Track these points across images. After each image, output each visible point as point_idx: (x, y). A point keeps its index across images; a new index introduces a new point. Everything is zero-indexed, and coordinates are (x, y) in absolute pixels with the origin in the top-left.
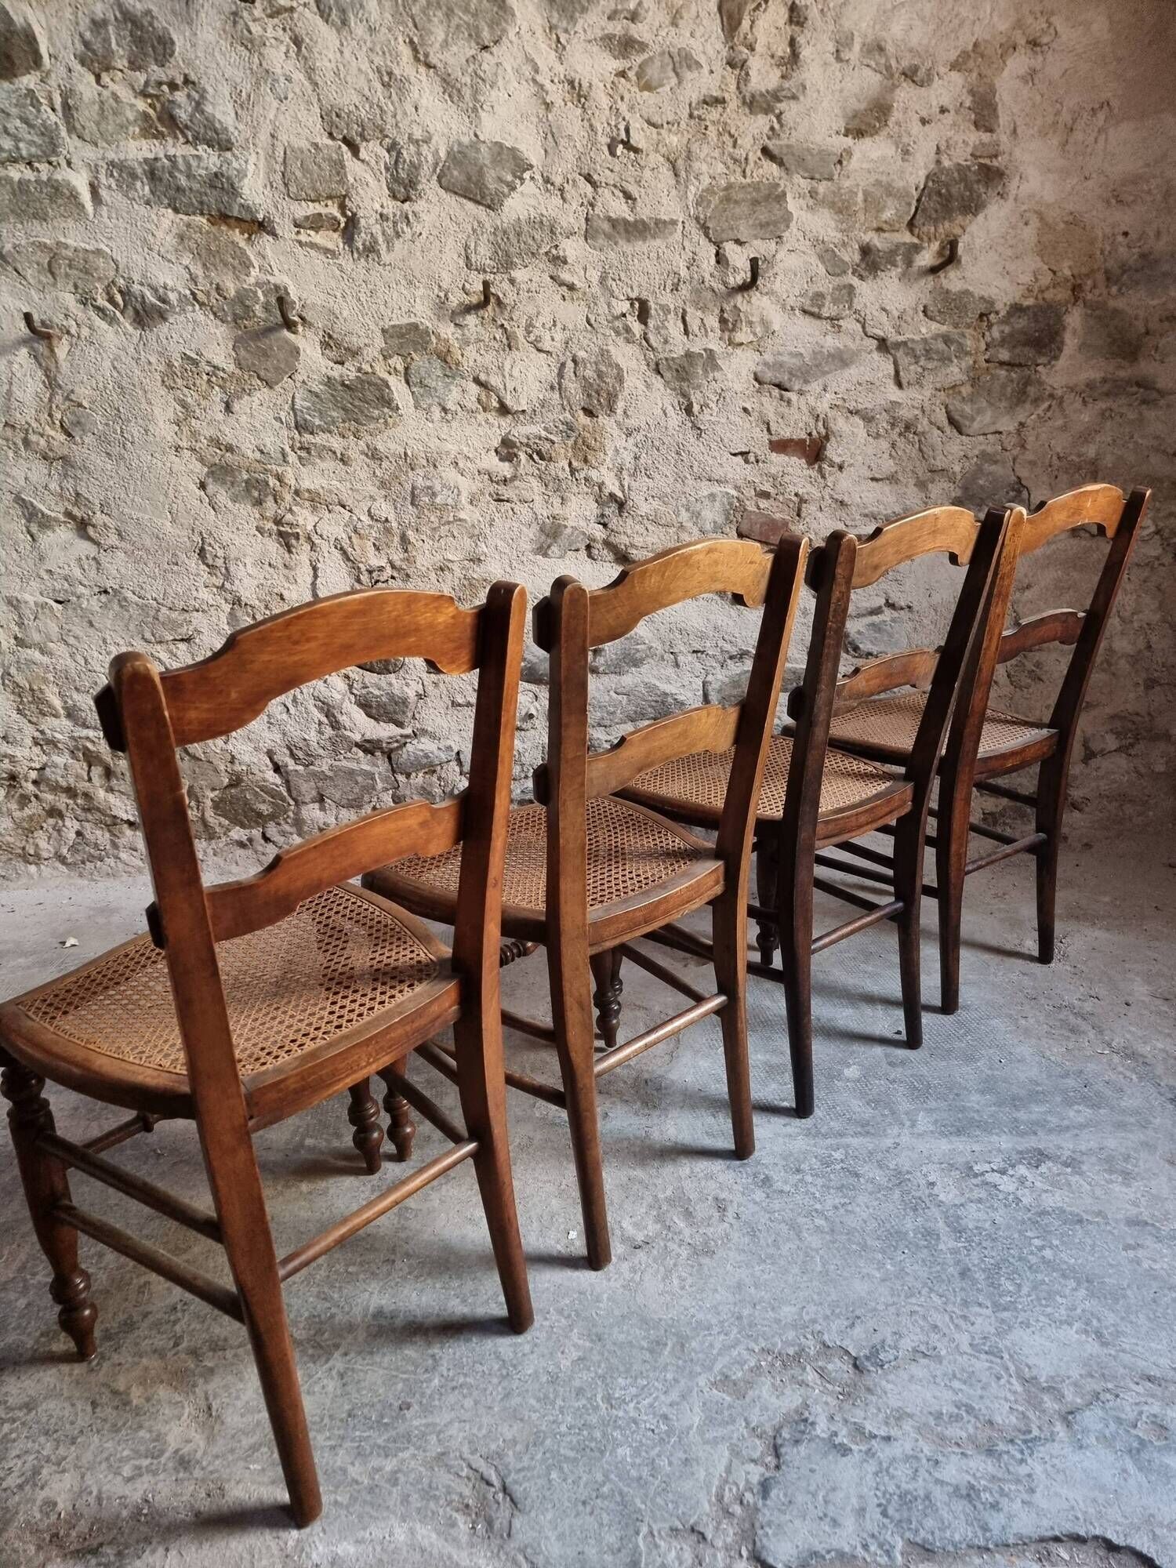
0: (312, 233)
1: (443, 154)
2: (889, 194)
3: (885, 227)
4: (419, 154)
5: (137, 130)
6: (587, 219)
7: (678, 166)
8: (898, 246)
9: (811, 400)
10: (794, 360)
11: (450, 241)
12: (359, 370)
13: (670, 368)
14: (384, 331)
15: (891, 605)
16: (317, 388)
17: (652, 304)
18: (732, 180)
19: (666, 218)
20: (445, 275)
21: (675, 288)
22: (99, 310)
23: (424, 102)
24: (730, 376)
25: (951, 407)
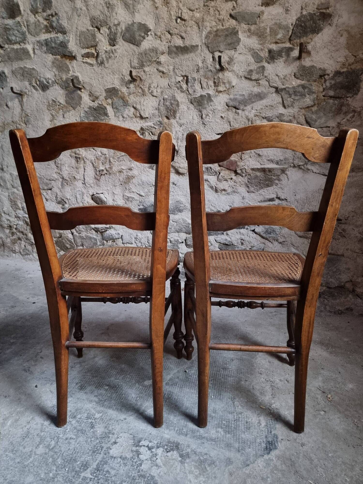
0: (87, 59)
1: (123, 29)
2: (280, 28)
3: (278, 41)
4: (117, 29)
5: (44, 31)
6: (168, 47)
7: (199, 24)
8: (283, 49)
9: (247, 113)
10: (241, 97)
11: (126, 58)
12: (98, 103)
13: (195, 101)
14: (105, 90)
15: (279, 198)
16: (86, 110)
17: (189, 78)
18: (218, 28)
19: (194, 44)
20: (124, 70)
21: (198, 71)
22: (33, 86)
23: (119, 12)
24: (216, 104)
25: (307, 116)
